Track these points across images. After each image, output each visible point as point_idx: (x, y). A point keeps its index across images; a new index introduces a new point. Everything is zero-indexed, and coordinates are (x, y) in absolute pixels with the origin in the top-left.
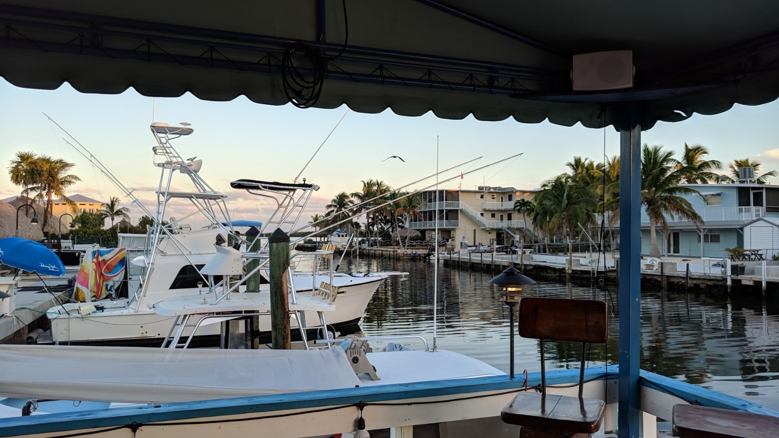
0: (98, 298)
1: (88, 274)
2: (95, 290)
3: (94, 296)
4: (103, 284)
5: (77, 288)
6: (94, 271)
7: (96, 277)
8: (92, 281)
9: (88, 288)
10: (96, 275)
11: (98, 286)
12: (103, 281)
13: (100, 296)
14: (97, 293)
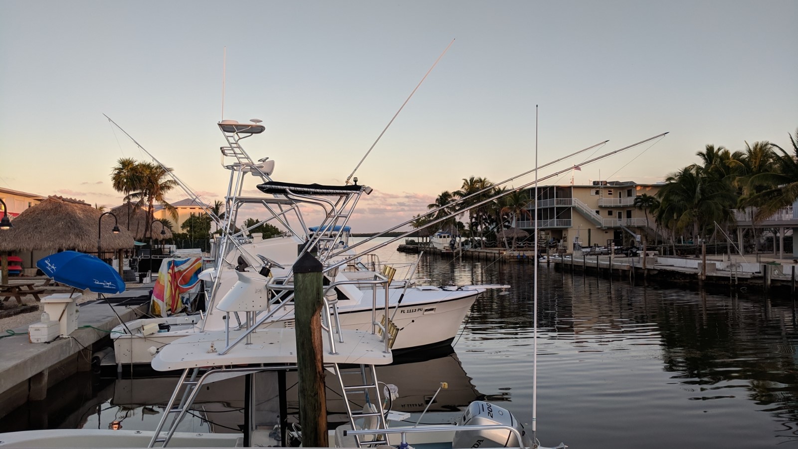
0: (174, 312)
1: (164, 286)
2: (171, 303)
3: (170, 310)
4: (179, 296)
5: (153, 301)
6: (169, 283)
7: (172, 289)
8: (167, 294)
9: (163, 301)
10: (171, 287)
11: (173, 297)
12: (179, 294)
13: (176, 309)
14: (172, 306)
